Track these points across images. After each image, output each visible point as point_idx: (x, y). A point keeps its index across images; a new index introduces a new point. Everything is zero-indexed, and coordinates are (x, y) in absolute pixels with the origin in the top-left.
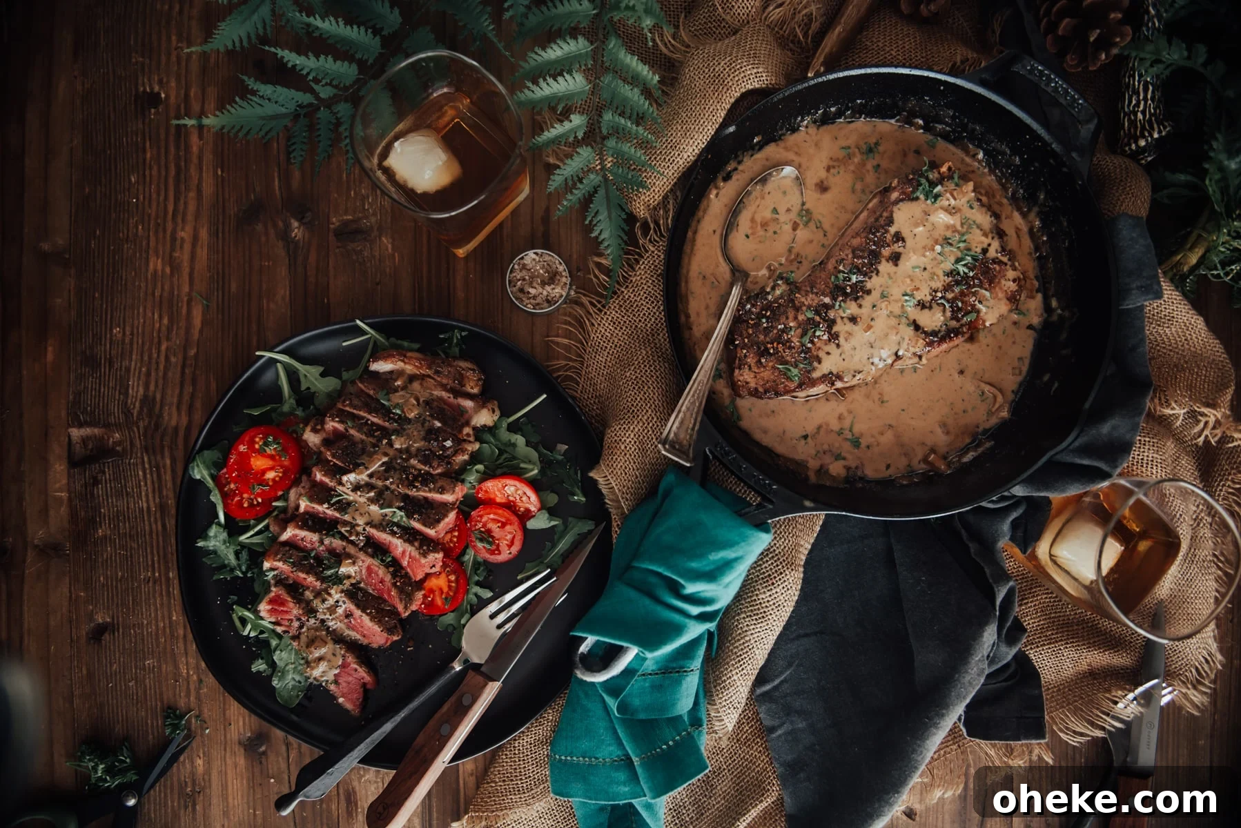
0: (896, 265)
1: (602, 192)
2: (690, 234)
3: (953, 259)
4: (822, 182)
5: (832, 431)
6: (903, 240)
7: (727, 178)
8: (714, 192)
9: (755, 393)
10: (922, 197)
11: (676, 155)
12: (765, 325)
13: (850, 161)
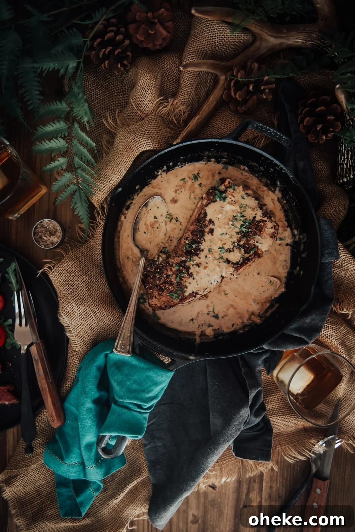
0: (213, 235)
1: (77, 193)
2: (116, 240)
3: (239, 226)
4: (174, 198)
5: (204, 314)
6: (213, 222)
7: (128, 208)
8: (123, 217)
9: (161, 308)
10: (218, 200)
11: (108, 182)
12: (158, 276)
13: (186, 185)
